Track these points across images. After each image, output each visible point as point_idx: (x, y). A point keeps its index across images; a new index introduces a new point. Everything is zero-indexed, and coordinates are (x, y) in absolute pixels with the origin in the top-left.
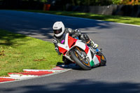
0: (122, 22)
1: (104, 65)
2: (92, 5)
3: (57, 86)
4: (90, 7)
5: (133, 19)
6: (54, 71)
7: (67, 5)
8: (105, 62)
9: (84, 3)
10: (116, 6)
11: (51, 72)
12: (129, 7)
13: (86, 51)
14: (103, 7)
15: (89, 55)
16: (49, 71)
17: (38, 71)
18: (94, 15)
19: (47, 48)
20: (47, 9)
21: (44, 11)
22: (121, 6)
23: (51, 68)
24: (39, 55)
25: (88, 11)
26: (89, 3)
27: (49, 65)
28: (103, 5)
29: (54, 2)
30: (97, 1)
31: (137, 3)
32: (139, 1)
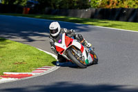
0: (100, 25)
2: (71, 8)
3: (37, 88)
5: (111, 22)
7: (47, 9)
9: (63, 7)
10: (94, 9)
12: (108, 10)
13: (81, 50)
15: (84, 54)
17: (17, 74)
18: (72, 19)
19: (27, 51)
20: (26, 13)
21: (23, 14)
22: (99, 10)
23: (31, 71)
24: (19, 58)
26: (68, 7)
27: (29, 68)
28: (82, 9)
29: (33, 6)
30: (76, 4)
31: (115, 7)
32: (117, 5)
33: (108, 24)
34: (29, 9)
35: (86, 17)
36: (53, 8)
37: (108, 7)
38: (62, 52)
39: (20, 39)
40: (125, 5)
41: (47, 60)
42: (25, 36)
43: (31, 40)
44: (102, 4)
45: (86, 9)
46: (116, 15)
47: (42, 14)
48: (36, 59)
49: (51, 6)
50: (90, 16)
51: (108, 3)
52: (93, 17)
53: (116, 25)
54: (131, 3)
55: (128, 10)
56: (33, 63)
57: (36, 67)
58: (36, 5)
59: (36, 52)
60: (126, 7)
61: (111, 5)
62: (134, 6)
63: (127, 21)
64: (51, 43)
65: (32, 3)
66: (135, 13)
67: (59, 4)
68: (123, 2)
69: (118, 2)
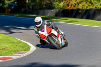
1: (67, 46)
2: (40, 9)
4: (40, 11)
5: (70, 19)
6: (13, 57)
7: (23, 9)
8: (67, 43)
9: (35, 8)
10: (58, 10)
16: (10, 57)
19: (8, 40)
20: (8, 12)
21: (6, 13)
22: (61, 10)
26: (38, 8)
28: (48, 9)
29: (13, 7)
30: (44, 6)
31: (73, 8)
32: (74, 7)
33: (68, 21)
34: (10, 10)
35: (52, 16)
36: (27, 9)
37: (68, 8)
38: (44, 38)
39: (4, 32)
40: (80, 7)
41: (23, 47)
42: (7, 29)
43: (12, 33)
44: (63, 6)
45: (51, 9)
46: (74, 14)
47: (19, 13)
48: (15, 46)
50: (54, 15)
51: (68, 5)
52: (57, 15)
53: (74, 21)
54: (84, 5)
55: (82, 10)
56: (13, 49)
57: (16, 52)
58: (15, 7)
60: (81, 8)
61: (70, 6)
62: (87, 7)
63: (82, 18)
64: (36, 31)
65: (12, 5)
66: (87, 13)
67: (32, 6)
68: (78, 5)
69: (75, 4)
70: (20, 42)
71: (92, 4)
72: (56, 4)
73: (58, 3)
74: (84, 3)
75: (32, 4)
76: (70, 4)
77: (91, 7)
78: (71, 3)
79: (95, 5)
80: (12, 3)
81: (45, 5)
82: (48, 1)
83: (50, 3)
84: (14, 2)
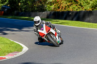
2: (32, 11)
7: (16, 12)
10: (49, 12)
11: (5, 58)
14: (40, 13)
16: (4, 57)
19: (2, 41)
20: (1, 15)
22: (52, 12)
23: (5, 55)
25: (30, 16)
26: (30, 11)
27: (4, 53)
28: (40, 12)
29: (6, 10)
30: (36, 9)
31: (63, 10)
32: (65, 9)
33: (58, 22)
34: (3, 12)
36: (20, 11)
37: (58, 10)
40: (71, 9)
41: (16, 48)
43: (5, 34)
45: (43, 12)
46: (64, 16)
47: (12, 15)
48: (9, 47)
49: (18, 10)
50: (46, 16)
51: (59, 8)
52: (48, 17)
53: (65, 23)
54: (74, 8)
55: (73, 12)
57: (9, 52)
58: (8, 9)
59: (8, 42)
60: (71, 10)
61: (60, 9)
62: (77, 9)
63: (72, 20)
65: (5, 8)
66: (78, 15)
67: (25, 8)
68: (69, 7)
69: (66, 7)
70: (13, 43)
71: (82, 6)
72: (47, 6)
73: (49, 5)
74: (74, 6)
75: (24, 7)
76: (61, 7)
77: (81, 9)
78: (62, 5)
79: (85, 8)
80: (5, 5)
81: (37, 7)
82: (40, 4)
83: (41, 6)
84: (7, 4)
